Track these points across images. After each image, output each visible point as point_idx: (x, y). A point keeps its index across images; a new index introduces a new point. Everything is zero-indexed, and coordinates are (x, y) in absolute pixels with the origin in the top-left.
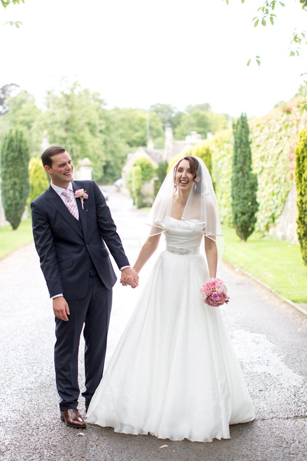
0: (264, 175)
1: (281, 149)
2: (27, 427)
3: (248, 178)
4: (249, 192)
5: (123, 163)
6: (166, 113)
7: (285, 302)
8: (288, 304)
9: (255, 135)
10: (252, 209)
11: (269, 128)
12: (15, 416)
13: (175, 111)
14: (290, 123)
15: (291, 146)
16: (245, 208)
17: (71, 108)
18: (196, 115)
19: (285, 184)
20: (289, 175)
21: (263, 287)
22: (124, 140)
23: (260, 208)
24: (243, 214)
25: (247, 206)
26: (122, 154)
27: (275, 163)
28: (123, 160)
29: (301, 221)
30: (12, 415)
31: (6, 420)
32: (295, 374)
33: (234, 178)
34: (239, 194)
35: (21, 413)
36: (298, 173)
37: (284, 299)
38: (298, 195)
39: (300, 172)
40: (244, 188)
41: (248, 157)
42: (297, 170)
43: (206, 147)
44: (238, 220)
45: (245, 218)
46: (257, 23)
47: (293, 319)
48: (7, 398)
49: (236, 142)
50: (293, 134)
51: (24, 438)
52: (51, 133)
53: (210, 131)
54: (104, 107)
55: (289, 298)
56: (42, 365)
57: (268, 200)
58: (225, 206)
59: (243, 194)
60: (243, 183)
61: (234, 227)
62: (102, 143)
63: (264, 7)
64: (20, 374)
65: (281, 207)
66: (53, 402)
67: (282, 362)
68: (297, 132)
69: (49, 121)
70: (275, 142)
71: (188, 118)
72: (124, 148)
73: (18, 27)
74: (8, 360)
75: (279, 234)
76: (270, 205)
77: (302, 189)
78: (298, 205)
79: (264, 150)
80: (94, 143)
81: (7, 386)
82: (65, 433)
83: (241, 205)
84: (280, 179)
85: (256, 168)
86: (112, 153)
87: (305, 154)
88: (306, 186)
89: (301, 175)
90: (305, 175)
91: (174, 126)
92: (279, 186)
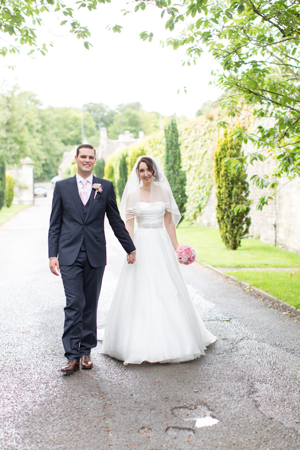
0: (192, 171)
1: (205, 150)
3: (178, 175)
4: (179, 186)
5: (58, 160)
6: (99, 112)
7: (207, 267)
8: (209, 268)
9: (184, 138)
10: (182, 200)
11: (196, 132)
13: (108, 110)
14: (213, 128)
15: (213, 148)
17: (11, 109)
18: (129, 114)
19: (209, 179)
22: (59, 139)
23: (188, 200)
25: (177, 198)
26: (58, 153)
27: (201, 161)
28: (59, 158)
29: (220, 208)
32: (211, 303)
37: (206, 265)
38: (217, 188)
39: (218, 170)
40: (175, 183)
41: (178, 157)
42: (216, 169)
43: (141, 148)
47: (212, 276)
49: (168, 145)
53: (141, 130)
54: (39, 107)
55: (210, 265)
57: (195, 193)
59: (174, 188)
60: (174, 179)
62: (40, 143)
65: (206, 199)
67: (203, 298)
68: (219, 136)
70: (201, 144)
71: (120, 118)
72: (59, 146)
75: (205, 222)
76: (197, 198)
77: (219, 183)
78: (217, 195)
79: (192, 150)
80: (33, 143)
84: (205, 175)
85: (185, 166)
86: (48, 151)
87: (222, 156)
88: (223, 181)
89: (219, 172)
90: (222, 172)
91: (107, 125)
92: (204, 181)
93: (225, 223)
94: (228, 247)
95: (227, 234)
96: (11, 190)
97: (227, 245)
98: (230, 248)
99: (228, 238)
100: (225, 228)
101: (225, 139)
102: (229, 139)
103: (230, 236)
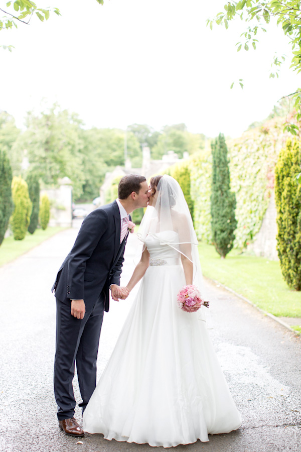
0: (242, 193)
1: (258, 168)
2: (28, 436)
3: (227, 197)
4: (227, 210)
5: (101, 181)
6: (143, 133)
7: (267, 316)
8: (270, 318)
9: (233, 155)
10: (231, 226)
11: (247, 148)
12: (15, 426)
13: (152, 131)
14: (268, 143)
15: (268, 166)
16: (224, 226)
17: (51, 128)
18: (173, 135)
19: (263, 202)
20: (266, 194)
21: (245, 302)
22: (102, 160)
23: (238, 225)
24: (222, 231)
25: (226, 224)
26: (100, 173)
27: (253, 181)
28: (101, 179)
29: (281, 238)
30: (12, 425)
31: (6, 430)
32: (282, 385)
33: (213, 197)
34: (218, 212)
35: (20, 423)
36: (278, 191)
37: (266, 313)
38: (278, 213)
39: (279, 191)
40: (223, 206)
41: (227, 176)
42: (277, 189)
43: (185, 167)
44: (217, 237)
45: (224, 235)
46: (240, 48)
47: (276, 332)
48: (5, 409)
49: (215, 162)
50: (270, 154)
51: (25, 447)
52: (31, 153)
53: (186, 151)
54: (82, 127)
55: (271, 313)
56: (36, 377)
57: (246, 218)
58: (203, 224)
59: (223, 212)
60: (222, 201)
61: (213, 244)
62: (81, 162)
63: (247, 33)
64: (16, 386)
65: (259, 225)
66: (50, 412)
67: (268, 373)
68: (275, 152)
69: (30, 141)
70: (253, 162)
71: (164, 138)
72: (102, 167)
73: (10, 50)
74: (3, 373)
75: (257, 251)
76: (248, 223)
77: (281, 207)
78: (277, 222)
79: (242, 169)
80: (73, 163)
81: (4, 397)
82: (64, 441)
83: (220, 222)
84: (257, 197)
85: (234, 187)
86: (91, 172)
87: (285, 173)
88: (286, 204)
89: (280, 193)
90: (284, 194)
91: (151, 146)
92: (257, 204)
93: (287, 257)
94: (291, 287)
95: (291, 271)
96: (47, 212)
97: (290, 284)
98: (293, 288)
99: (292, 276)
100: (287, 263)
101: (288, 151)
102: (293, 152)
103: (295, 273)
